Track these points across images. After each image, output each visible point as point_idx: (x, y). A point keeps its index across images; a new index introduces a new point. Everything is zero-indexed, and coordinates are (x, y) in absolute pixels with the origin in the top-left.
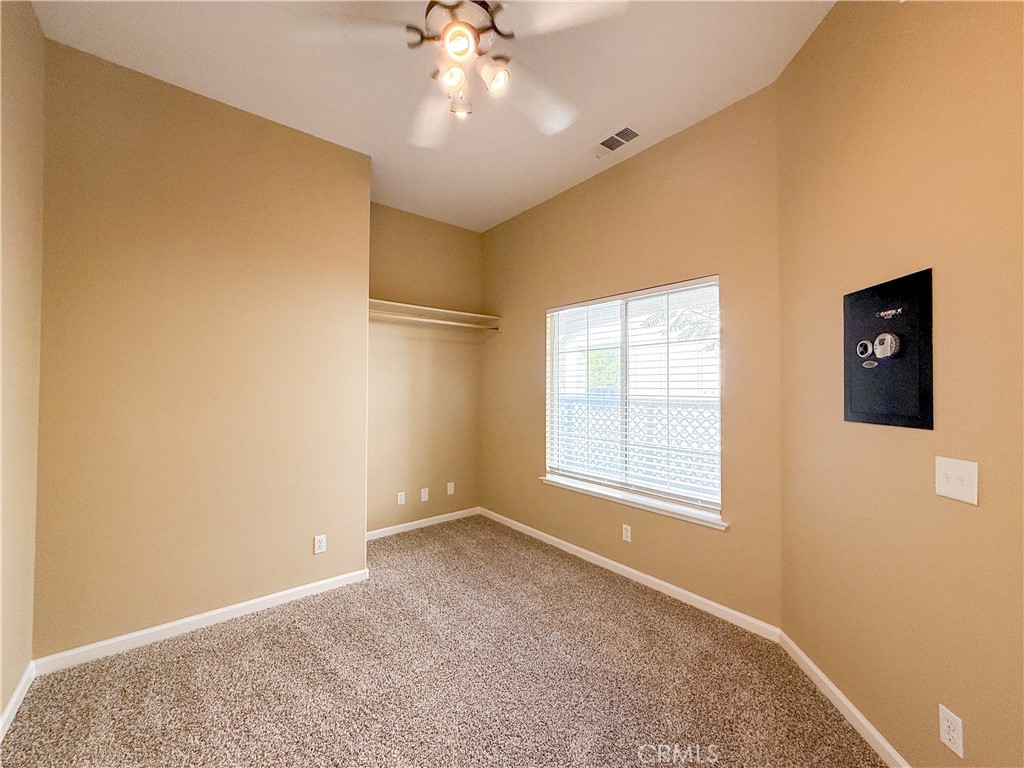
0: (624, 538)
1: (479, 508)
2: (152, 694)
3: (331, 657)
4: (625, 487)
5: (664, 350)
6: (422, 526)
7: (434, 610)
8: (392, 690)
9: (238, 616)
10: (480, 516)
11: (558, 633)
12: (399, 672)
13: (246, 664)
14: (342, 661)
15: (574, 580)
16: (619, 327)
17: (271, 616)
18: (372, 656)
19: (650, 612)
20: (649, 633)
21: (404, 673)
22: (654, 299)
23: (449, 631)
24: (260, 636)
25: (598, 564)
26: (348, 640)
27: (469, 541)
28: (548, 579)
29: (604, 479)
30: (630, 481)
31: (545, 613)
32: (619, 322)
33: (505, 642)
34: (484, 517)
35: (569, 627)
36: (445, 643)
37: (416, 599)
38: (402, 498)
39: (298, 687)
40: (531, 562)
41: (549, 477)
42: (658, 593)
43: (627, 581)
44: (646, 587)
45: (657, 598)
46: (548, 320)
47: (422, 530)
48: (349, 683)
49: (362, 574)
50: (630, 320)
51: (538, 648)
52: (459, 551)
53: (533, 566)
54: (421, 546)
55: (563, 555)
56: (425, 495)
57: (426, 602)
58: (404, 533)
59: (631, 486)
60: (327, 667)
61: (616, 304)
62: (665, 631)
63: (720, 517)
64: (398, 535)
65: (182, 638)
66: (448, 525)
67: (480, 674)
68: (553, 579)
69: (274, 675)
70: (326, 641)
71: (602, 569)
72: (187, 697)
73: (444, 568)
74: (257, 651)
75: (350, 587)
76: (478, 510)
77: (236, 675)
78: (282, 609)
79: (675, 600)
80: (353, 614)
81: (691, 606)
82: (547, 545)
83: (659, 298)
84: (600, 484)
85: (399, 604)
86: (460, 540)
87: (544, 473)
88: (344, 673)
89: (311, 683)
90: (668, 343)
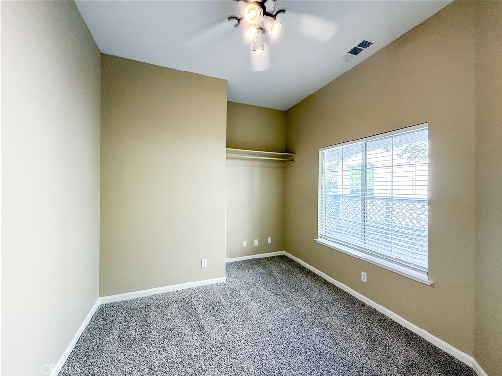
0: (362, 279)
1: (284, 251)
2: (134, 321)
3: (203, 319)
4: (363, 250)
5: (389, 170)
6: (255, 258)
7: (253, 303)
8: (227, 342)
9: (170, 291)
10: (284, 256)
11: (317, 329)
12: (231, 333)
13: (169, 314)
14: (208, 321)
15: (331, 299)
16: (361, 158)
17: (183, 294)
18: (221, 322)
19: (377, 328)
20: (373, 340)
21: (233, 334)
22: (383, 140)
23: (259, 316)
24: (177, 302)
25: (347, 291)
26: (212, 311)
27: (276, 269)
28: (315, 296)
29: (351, 244)
30: (367, 246)
31: (311, 315)
32: (361, 154)
33: (287, 328)
34: (286, 257)
35: (323, 326)
36: (256, 322)
37: (246, 296)
38: (245, 244)
39: (187, 331)
40: (307, 284)
41: (319, 240)
42: (383, 315)
43: (363, 305)
44: (376, 310)
45: (382, 318)
46: (320, 155)
47: (255, 260)
48: (209, 333)
49: (223, 279)
50: (368, 153)
51: (304, 335)
52: (270, 273)
53: (308, 287)
54: (253, 268)
55: (326, 283)
56: (256, 243)
57: (250, 298)
58: (246, 261)
59: (367, 250)
60: (201, 323)
61: (359, 144)
62: (385, 341)
63: (427, 276)
64: (243, 261)
65: (149, 298)
66: (268, 259)
67: (270, 343)
68: (319, 297)
69: (178, 322)
70: (203, 310)
71: (348, 294)
72: (145, 325)
73: (261, 281)
74: (174, 309)
75: (217, 284)
76: (284, 253)
77: (165, 319)
78: (188, 291)
79: (395, 322)
80: (216, 299)
81: (406, 328)
82: (318, 276)
83: (386, 140)
84: (348, 247)
85: (237, 297)
86: (272, 267)
87: (317, 237)
88: (207, 328)
89: (193, 330)
90: (392, 166)
